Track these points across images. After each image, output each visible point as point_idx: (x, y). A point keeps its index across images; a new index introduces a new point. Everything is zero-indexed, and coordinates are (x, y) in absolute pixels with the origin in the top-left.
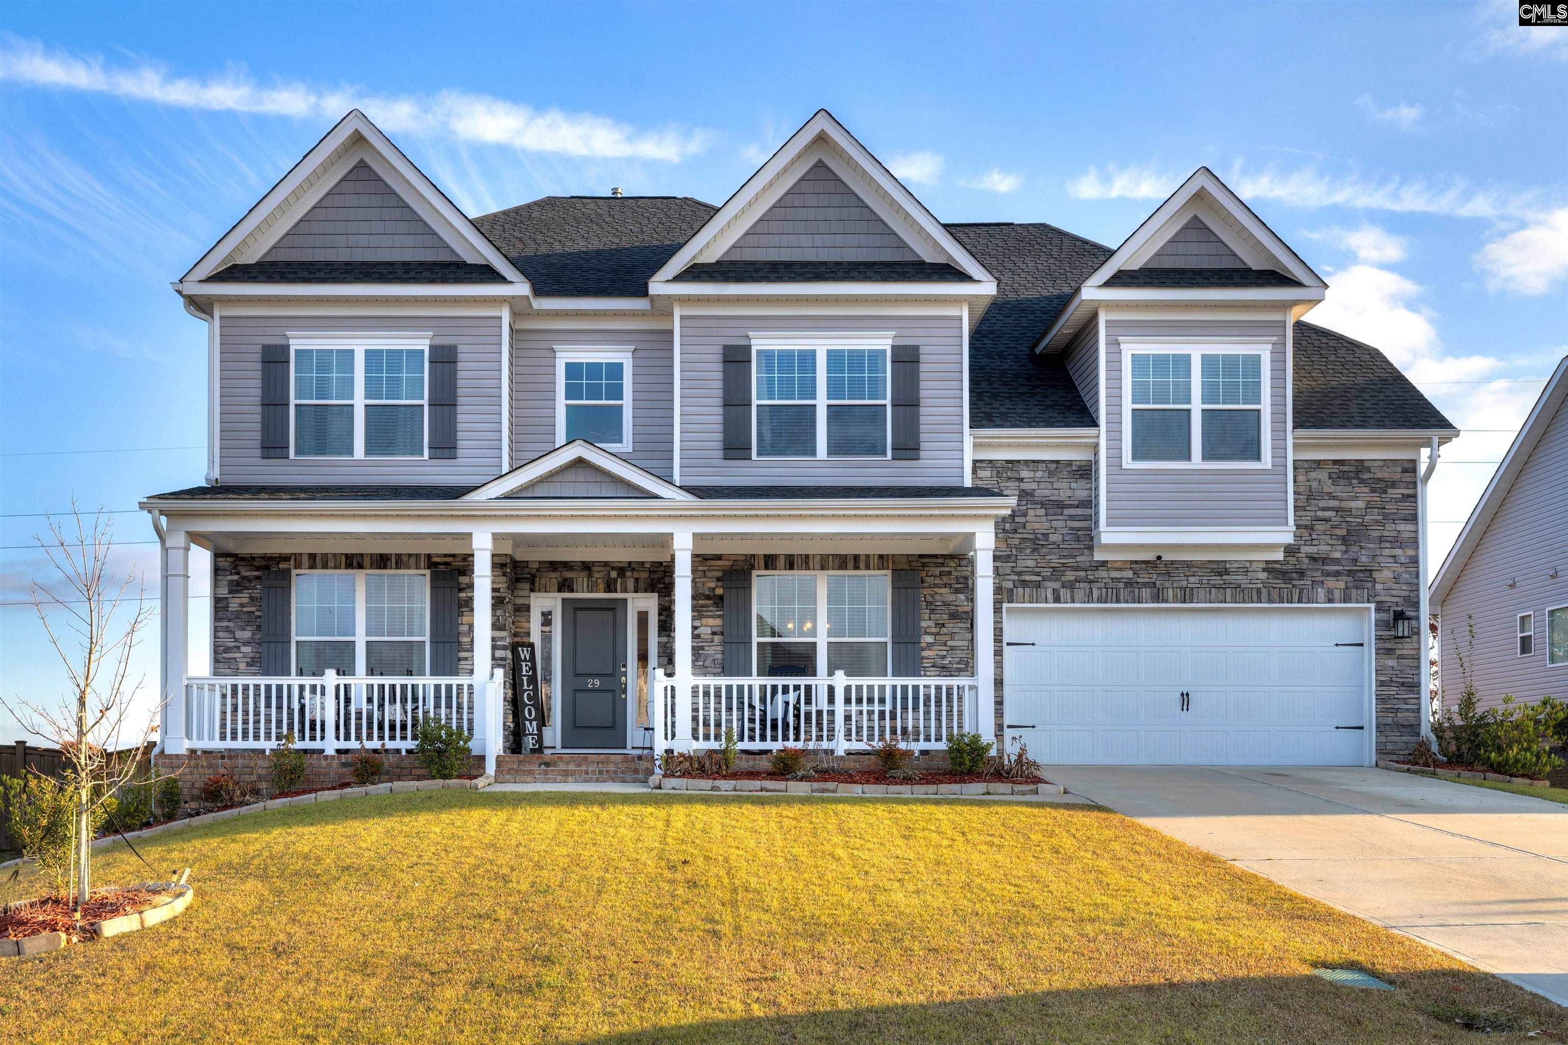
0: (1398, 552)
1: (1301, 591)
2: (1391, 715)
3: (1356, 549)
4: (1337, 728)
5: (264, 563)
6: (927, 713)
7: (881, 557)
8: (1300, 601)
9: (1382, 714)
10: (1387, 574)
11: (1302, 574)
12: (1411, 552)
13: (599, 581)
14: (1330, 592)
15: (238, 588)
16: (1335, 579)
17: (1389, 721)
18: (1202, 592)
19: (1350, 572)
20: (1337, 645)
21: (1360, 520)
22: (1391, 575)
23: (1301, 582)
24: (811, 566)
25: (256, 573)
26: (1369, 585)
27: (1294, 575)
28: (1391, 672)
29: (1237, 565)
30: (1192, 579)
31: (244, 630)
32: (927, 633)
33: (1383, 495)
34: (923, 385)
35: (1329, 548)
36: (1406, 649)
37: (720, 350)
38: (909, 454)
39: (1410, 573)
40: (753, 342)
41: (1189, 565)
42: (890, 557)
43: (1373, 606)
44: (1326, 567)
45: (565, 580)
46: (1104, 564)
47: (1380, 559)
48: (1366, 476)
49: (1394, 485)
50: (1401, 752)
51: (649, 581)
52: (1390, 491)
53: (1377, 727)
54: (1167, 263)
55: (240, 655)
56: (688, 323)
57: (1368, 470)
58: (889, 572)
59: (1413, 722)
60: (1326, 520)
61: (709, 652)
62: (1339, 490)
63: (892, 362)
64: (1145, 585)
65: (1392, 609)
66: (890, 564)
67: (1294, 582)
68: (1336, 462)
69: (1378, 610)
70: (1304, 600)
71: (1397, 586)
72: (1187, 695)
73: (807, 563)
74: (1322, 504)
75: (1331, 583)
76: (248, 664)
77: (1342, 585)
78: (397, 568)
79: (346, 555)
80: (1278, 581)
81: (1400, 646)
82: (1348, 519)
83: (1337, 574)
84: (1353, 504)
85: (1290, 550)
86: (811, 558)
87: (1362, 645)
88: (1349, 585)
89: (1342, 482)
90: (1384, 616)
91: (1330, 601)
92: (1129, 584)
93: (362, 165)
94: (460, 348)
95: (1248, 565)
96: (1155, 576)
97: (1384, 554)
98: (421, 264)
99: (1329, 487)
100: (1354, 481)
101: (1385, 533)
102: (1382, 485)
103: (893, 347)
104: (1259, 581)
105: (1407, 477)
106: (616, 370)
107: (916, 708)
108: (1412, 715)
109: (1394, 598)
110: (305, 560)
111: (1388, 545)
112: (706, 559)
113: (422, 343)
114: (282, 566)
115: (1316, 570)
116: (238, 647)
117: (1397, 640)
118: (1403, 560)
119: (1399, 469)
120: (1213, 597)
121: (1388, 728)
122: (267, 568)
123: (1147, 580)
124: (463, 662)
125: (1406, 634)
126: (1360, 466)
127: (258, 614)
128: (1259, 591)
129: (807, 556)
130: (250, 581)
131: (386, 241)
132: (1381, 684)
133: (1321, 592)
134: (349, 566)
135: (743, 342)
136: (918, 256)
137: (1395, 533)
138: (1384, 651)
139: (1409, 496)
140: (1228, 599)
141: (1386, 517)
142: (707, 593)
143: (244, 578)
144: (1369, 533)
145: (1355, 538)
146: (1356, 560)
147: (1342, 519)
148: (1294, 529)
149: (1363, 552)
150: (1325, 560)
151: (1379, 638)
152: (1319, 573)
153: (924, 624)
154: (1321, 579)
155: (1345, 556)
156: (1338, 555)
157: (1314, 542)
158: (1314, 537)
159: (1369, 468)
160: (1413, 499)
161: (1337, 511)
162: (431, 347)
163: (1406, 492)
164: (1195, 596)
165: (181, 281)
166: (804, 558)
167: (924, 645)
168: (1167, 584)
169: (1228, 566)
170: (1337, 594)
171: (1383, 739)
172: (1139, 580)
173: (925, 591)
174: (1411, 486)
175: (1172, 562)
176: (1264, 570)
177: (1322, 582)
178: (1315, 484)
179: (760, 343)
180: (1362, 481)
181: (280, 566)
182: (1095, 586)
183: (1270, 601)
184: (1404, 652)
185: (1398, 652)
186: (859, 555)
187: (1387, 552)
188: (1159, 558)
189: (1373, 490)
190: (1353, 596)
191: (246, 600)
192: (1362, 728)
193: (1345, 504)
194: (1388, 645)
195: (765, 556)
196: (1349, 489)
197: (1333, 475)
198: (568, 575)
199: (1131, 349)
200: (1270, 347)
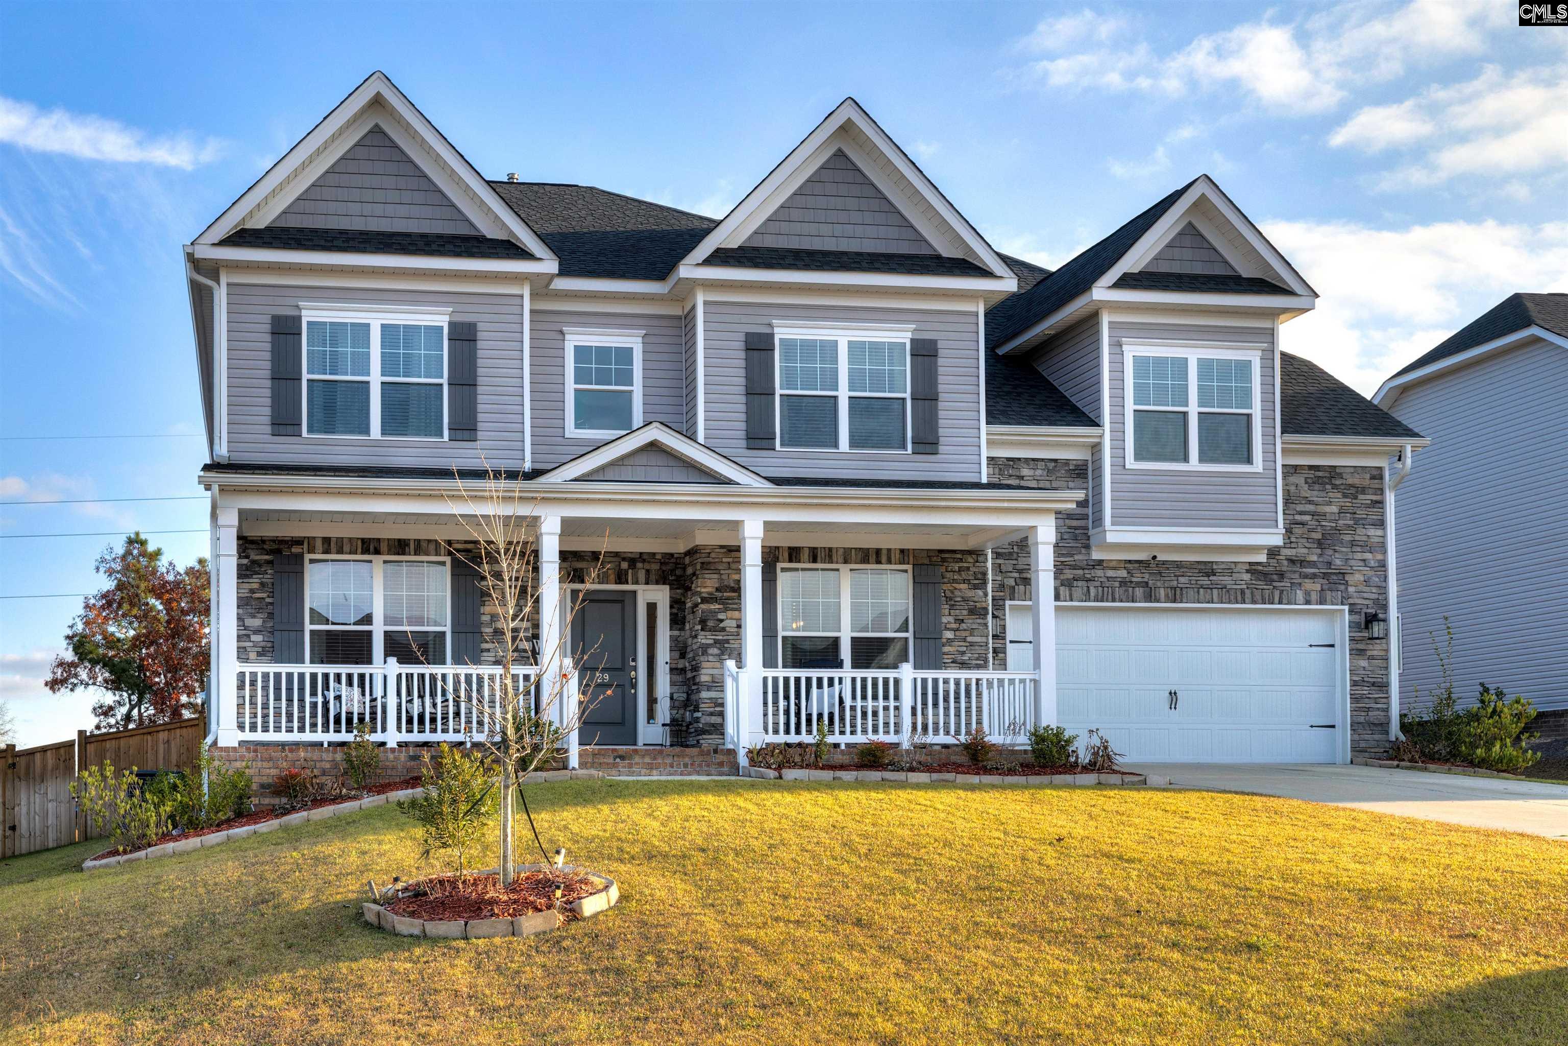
0: (1368, 556)
1: (1282, 592)
2: (1363, 714)
3: (1330, 552)
4: (1312, 726)
5: (275, 546)
6: (947, 709)
7: (902, 551)
8: (1280, 603)
9: (1355, 713)
10: (1358, 577)
11: (1281, 575)
12: (1380, 557)
13: (610, 572)
14: (1307, 593)
15: (248, 573)
16: (1312, 581)
17: (1362, 719)
18: (1191, 592)
19: (1325, 575)
20: (1311, 646)
21: (1334, 525)
22: (1362, 579)
23: (1282, 584)
24: (835, 559)
25: (267, 557)
26: (1342, 587)
27: (1275, 577)
28: (1364, 672)
29: (1223, 566)
30: (1182, 579)
31: (254, 617)
32: (949, 629)
33: (1354, 501)
34: (941, 379)
35: (1306, 551)
36: (1376, 649)
37: (742, 337)
38: (928, 448)
39: (1378, 576)
40: (776, 330)
41: (1179, 565)
42: (911, 552)
43: (1346, 608)
44: (1304, 570)
45: (575, 570)
46: (1100, 562)
47: (1352, 563)
48: (1338, 482)
49: (1363, 490)
50: (1373, 750)
51: (660, 572)
52: (1361, 497)
53: (1351, 726)
54: (1164, 268)
55: (251, 644)
56: (713, 309)
57: (1340, 476)
58: (909, 567)
59: (1383, 720)
60: (1303, 524)
61: (735, 646)
62: (1314, 495)
63: (912, 355)
64: (1138, 583)
65: (1365, 610)
66: (911, 558)
67: (1275, 584)
68: (1311, 467)
69: (1351, 612)
70: (1284, 601)
71: (1367, 589)
72: (1175, 693)
73: (830, 556)
74: (1300, 508)
75: (1308, 585)
76: (259, 654)
77: (1318, 587)
78: (415, 554)
79: (363, 540)
80: (1260, 583)
81: (1371, 647)
82: (1324, 524)
83: (1314, 576)
84: (1327, 509)
85: (1273, 552)
86: (834, 551)
87: (1332, 646)
88: (1325, 587)
89: (1317, 487)
90: (1356, 618)
91: (1308, 602)
92: (1123, 583)
93: (377, 130)
94: (480, 326)
95: (1233, 566)
96: (1147, 576)
97: (1355, 557)
98: (440, 237)
99: (1305, 492)
100: (1328, 487)
101: (1357, 538)
102: (1353, 491)
103: (912, 340)
104: (1243, 582)
105: (1375, 484)
106: (625, 355)
107: (936, 705)
108: (1382, 714)
109: (1366, 601)
110: (319, 544)
111: (1359, 549)
112: (730, 551)
113: (440, 319)
114: (295, 550)
115: (1295, 572)
116: (248, 636)
117: (1369, 642)
118: (1372, 564)
119: (1368, 476)
120: (1201, 597)
121: (1361, 726)
122: (277, 552)
123: (1140, 580)
124: (485, 654)
125: (1381, 636)
126: (1333, 471)
127: (269, 600)
128: (1243, 592)
129: (830, 549)
130: (260, 566)
131: (403, 210)
132: (1354, 684)
133: (1300, 594)
134: (365, 551)
135: (767, 330)
136: (935, 250)
137: (1364, 538)
138: (1357, 653)
139: (1377, 502)
140: (1215, 598)
141: (1357, 521)
142: (732, 585)
143: (254, 562)
144: (1342, 537)
145: (1329, 542)
146: (1330, 563)
147: (1317, 523)
148: (1284, 531)
149: (1337, 555)
150: (1303, 563)
151: (1352, 639)
152: (1297, 576)
153: (945, 620)
154: (1299, 581)
155: (1321, 560)
156: (1314, 558)
157: (1293, 545)
158: (1293, 539)
159: (1341, 474)
160: (1380, 505)
161: (1313, 514)
162: (451, 324)
163: (1374, 498)
164: (1185, 595)
165: (192, 244)
166: (827, 551)
167: (945, 640)
168: (1159, 584)
169: (1215, 567)
170: (1314, 597)
171: (1356, 737)
172: (1134, 579)
173: (945, 587)
174: (1379, 492)
175: (1164, 562)
176: (1248, 571)
177: (1300, 584)
178: (1292, 488)
179: (784, 331)
180: (1335, 487)
181: (293, 550)
182: (1091, 584)
183: (1254, 602)
184: (1375, 653)
185: (1369, 653)
186: (881, 549)
187: (1359, 556)
188: (1154, 557)
189: (1345, 496)
190: (1329, 598)
191: (255, 586)
192: (1333, 727)
193: (1321, 509)
194: (1361, 646)
195: (789, 548)
196: (1323, 494)
197: (1309, 480)
198: (579, 565)
199: (1132, 351)
200: (1259, 353)
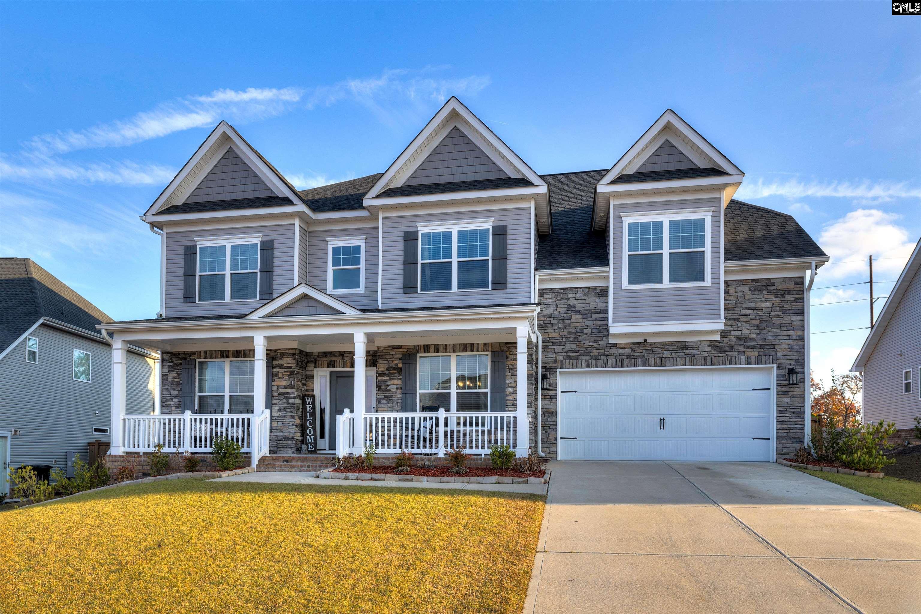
0: (791, 333)
1: (731, 358)
2: (786, 431)
3: (765, 332)
4: (754, 439)
5: (184, 356)
6: (508, 431)
7: (485, 344)
8: (730, 364)
9: (780, 431)
10: (785, 346)
11: (732, 348)
12: (800, 333)
13: (348, 361)
14: (749, 358)
15: (172, 369)
16: (752, 350)
17: (785, 434)
18: (672, 360)
19: (761, 346)
20: (754, 389)
21: (768, 315)
22: (787, 347)
23: (731, 353)
24: (448, 350)
25: (180, 361)
26: (773, 353)
27: (727, 349)
28: (787, 405)
29: (692, 344)
30: (665, 353)
31: (175, 390)
32: (509, 387)
33: (782, 299)
34: (509, 247)
35: (748, 332)
36: (796, 391)
37: (402, 234)
38: (500, 286)
39: (798, 345)
40: (419, 229)
41: (664, 344)
42: (490, 344)
43: (775, 366)
44: (747, 344)
45: (331, 361)
46: (615, 345)
47: (780, 338)
48: (772, 288)
49: (789, 292)
50: (792, 454)
51: (372, 360)
52: (787, 296)
53: (777, 438)
54: (649, 169)
55: (173, 403)
56: (386, 221)
57: (773, 284)
58: (489, 353)
59: (799, 435)
60: (747, 315)
61: (395, 399)
62: (756, 297)
63: (492, 235)
64: (638, 357)
65: (787, 367)
66: (490, 348)
67: (727, 353)
68: (753, 280)
69: (778, 368)
70: (733, 363)
71: (790, 353)
72: (664, 420)
73: (446, 349)
74: (745, 306)
75: (749, 352)
76: (177, 408)
77: (756, 353)
78: (244, 357)
79: (221, 351)
80: (716, 352)
81: (792, 389)
82: (760, 314)
83: (753, 347)
84: (763, 305)
85: (724, 334)
86: (448, 346)
87: (769, 389)
88: (761, 353)
89: (757, 292)
90: (783, 372)
91: (749, 363)
92: (629, 356)
93: (231, 150)
94: (276, 242)
95: (699, 343)
96: (644, 351)
97: (782, 334)
98: (257, 199)
99: (749, 295)
100: (765, 292)
101: (784, 322)
102: (782, 293)
103: (493, 227)
104: (706, 352)
105: (798, 288)
106: (357, 249)
107: (502, 429)
108: (799, 431)
109: (789, 361)
110: (202, 355)
111: (785, 329)
112: (394, 348)
113: (256, 240)
114: (192, 357)
115: (740, 345)
116: (172, 399)
117: (790, 386)
118: (794, 338)
119: (793, 283)
120: (678, 363)
121: (784, 439)
122: (185, 359)
123: (639, 354)
124: (274, 406)
125: (795, 382)
126: (769, 282)
127: (181, 382)
128: (705, 359)
129: (446, 345)
130: (178, 366)
131: (241, 188)
132: (780, 412)
133: (743, 358)
134: (222, 357)
135: (414, 229)
136: (507, 175)
137: (789, 322)
138: (781, 393)
139: (799, 299)
140: (687, 364)
141: (784, 312)
142: (394, 366)
143: (175, 364)
144: (773, 322)
145: (764, 325)
146: (765, 339)
147: (757, 315)
148: (724, 321)
149: (770, 333)
150: (746, 339)
151: (779, 385)
152: (742, 347)
153: (508, 381)
154: (743, 350)
155: (758, 337)
156: (754, 336)
157: (739, 329)
158: (739, 325)
159: (774, 283)
160: (801, 301)
161: (754, 309)
162: (262, 242)
163: (797, 296)
164: (668, 362)
165: (144, 215)
166: (444, 346)
167: (508, 393)
168: (651, 356)
169: (687, 344)
170: (753, 359)
171: (781, 446)
172: (635, 354)
173: (508, 363)
174: (800, 293)
175: (654, 343)
176: (709, 346)
177: (744, 352)
178: (740, 294)
179: (424, 229)
180: (769, 291)
181: (191, 358)
182: (609, 357)
183: (712, 364)
184: (795, 393)
185: (791, 393)
186: (474, 344)
187: (785, 333)
188: (645, 340)
189: (776, 296)
190: (763, 360)
191: (176, 375)
192: (769, 439)
193: (758, 306)
194: (784, 389)
195: (424, 345)
196: (761, 296)
197: (752, 289)
198: (332, 359)
199: (628, 219)
200: (711, 213)
